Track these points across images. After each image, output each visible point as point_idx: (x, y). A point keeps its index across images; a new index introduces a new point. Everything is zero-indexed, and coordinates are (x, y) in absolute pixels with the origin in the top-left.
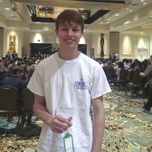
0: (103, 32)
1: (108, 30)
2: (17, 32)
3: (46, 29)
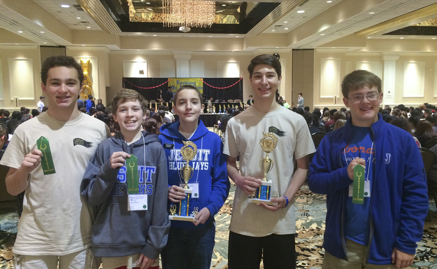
0: (277, 49)
1: (287, 46)
2: (94, 54)
3: (156, 47)
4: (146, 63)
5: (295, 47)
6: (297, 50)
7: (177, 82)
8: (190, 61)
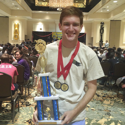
0: (103, 20)
1: (108, 18)
2: (21, 20)
3: (47, 18)
4: (43, 25)
5: (112, 19)
7: (56, 34)
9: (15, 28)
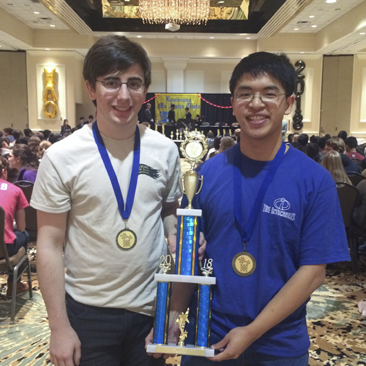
0: (302, 55)
5: (327, 52)
6: (331, 56)
7: (167, 99)
8: (185, 71)
9: (45, 83)
